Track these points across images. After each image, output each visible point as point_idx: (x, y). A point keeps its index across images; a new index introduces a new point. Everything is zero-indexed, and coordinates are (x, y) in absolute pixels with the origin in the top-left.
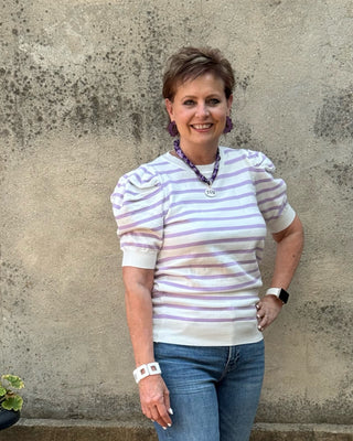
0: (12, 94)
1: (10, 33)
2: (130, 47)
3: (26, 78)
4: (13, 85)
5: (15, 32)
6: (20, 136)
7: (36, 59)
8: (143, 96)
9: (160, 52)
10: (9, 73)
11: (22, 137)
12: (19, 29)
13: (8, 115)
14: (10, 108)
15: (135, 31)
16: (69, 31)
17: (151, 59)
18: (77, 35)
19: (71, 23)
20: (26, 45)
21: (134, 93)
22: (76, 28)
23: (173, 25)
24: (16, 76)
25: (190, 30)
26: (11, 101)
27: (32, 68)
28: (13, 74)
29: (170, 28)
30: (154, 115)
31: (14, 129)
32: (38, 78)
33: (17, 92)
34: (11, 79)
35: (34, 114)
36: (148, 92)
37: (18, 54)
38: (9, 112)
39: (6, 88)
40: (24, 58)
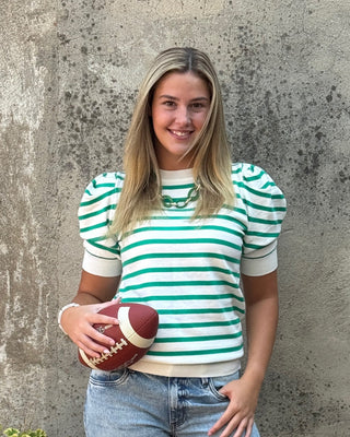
0: (78, 122)
1: (78, 51)
2: (218, 67)
3: (95, 103)
4: (79, 111)
5: (84, 50)
6: (86, 170)
7: (108, 82)
9: (252, 73)
10: (76, 97)
11: (88, 171)
12: (89, 47)
13: (73, 146)
14: (75, 137)
15: (224, 48)
16: (147, 49)
17: (242, 82)
18: (156, 54)
19: (150, 41)
20: (97, 65)
22: (155, 46)
23: (269, 42)
24: (83, 101)
25: (289, 48)
26: (77, 130)
27: (102, 91)
28: (80, 98)
29: (265, 46)
30: (243, 146)
31: (79, 162)
32: (109, 103)
33: (84, 120)
34: (78, 104)
35: (102, 144)
36: (236, 120)
37: (86, 76)
38: (73, 142)
39: (72, 114)
40: (90, 81)
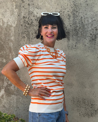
0: (27, 25)
1: (27, 5)
2: (67, 10)
3: (32, 19)
4: (27, 22)
5: (29, 5)
6: (29, 38)
7: (35, 14)
8: (71, 26)
9: (77, 12)
10: (26, 18)
11: (29, 39)
12: (30, 4)
13: (25, 31)
14: (26, 29)
15: (69, 5)
16: (47, 4)
17: (74, 14)
18: (49, 6)
19: (48, 2)
20: (32, 9)
21: (68, 25)
22: (49, 4)
23: (82, 3)
24: (28, 19)
25: (88, 5)
26: (26, 27)
27: (34, 16)
28: (27, 18)
29: (81, 4)
30: (74, 32)
31: (27, 36)
32: (36, 19)
33: (28, 24)
34: (27, 20)
35: (34, 31)
36: (72, 25)
37: (29, 12)
38: (25, 30)
39: (25, 22)
40: (30, 13)
